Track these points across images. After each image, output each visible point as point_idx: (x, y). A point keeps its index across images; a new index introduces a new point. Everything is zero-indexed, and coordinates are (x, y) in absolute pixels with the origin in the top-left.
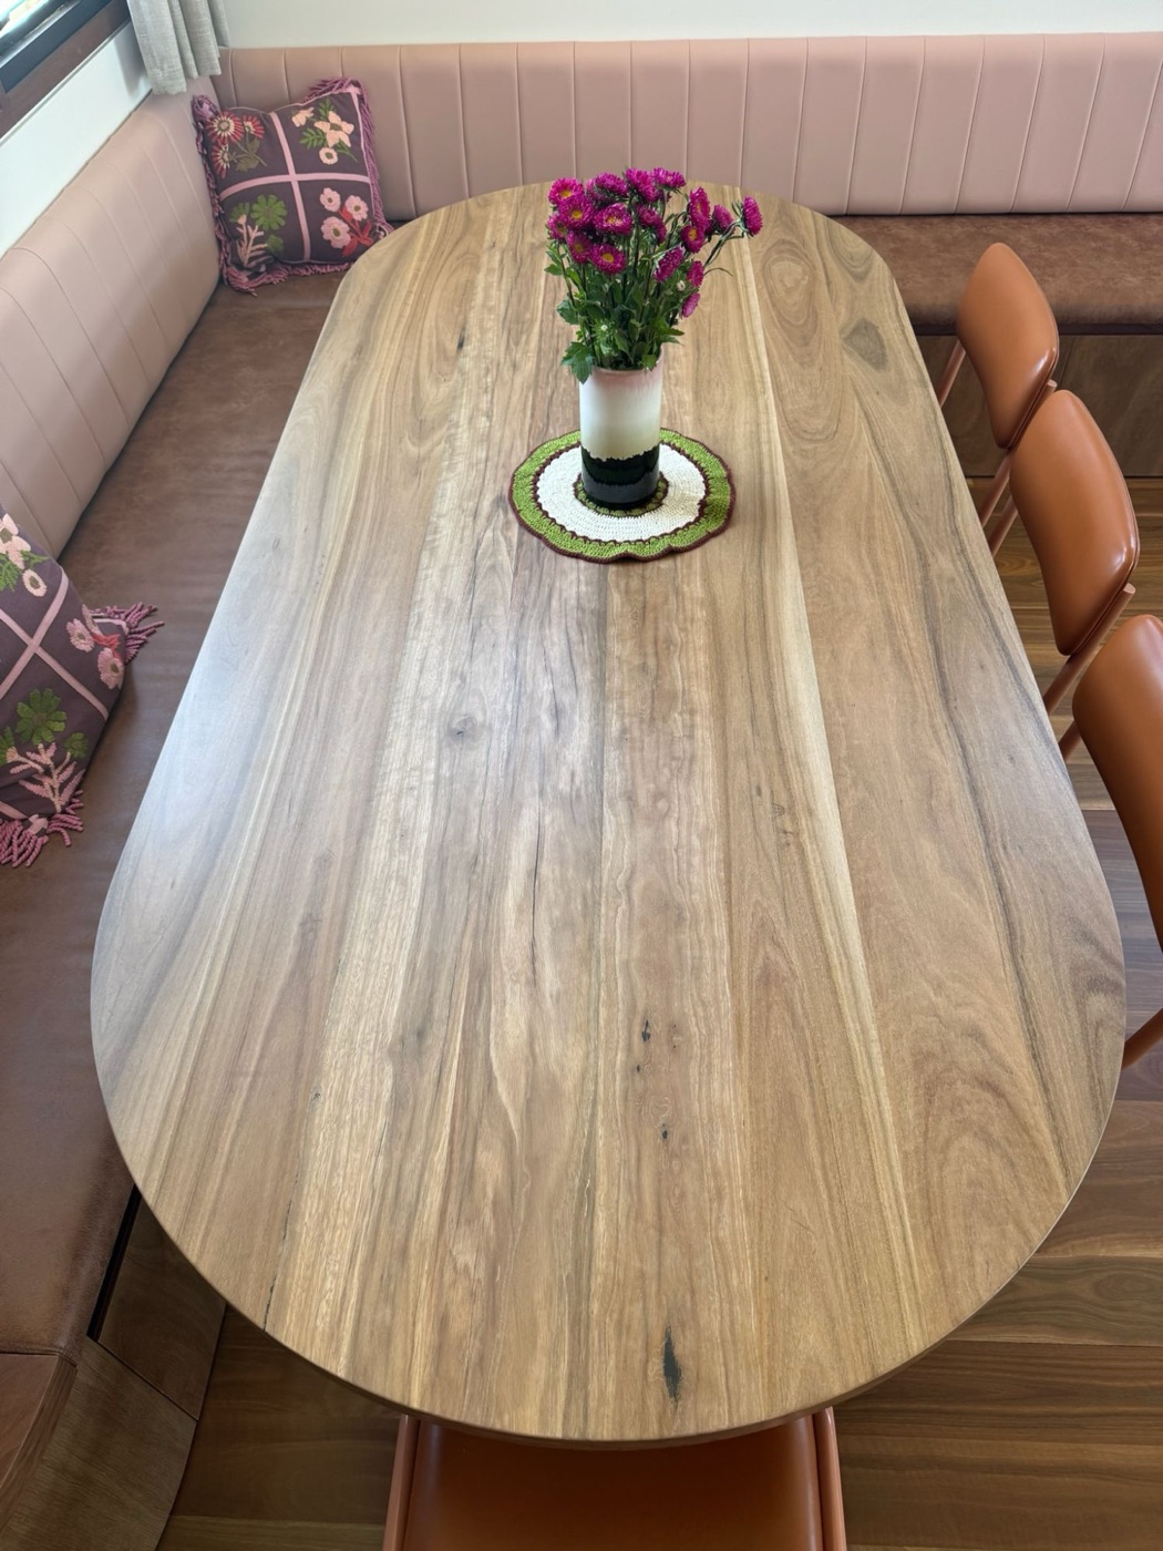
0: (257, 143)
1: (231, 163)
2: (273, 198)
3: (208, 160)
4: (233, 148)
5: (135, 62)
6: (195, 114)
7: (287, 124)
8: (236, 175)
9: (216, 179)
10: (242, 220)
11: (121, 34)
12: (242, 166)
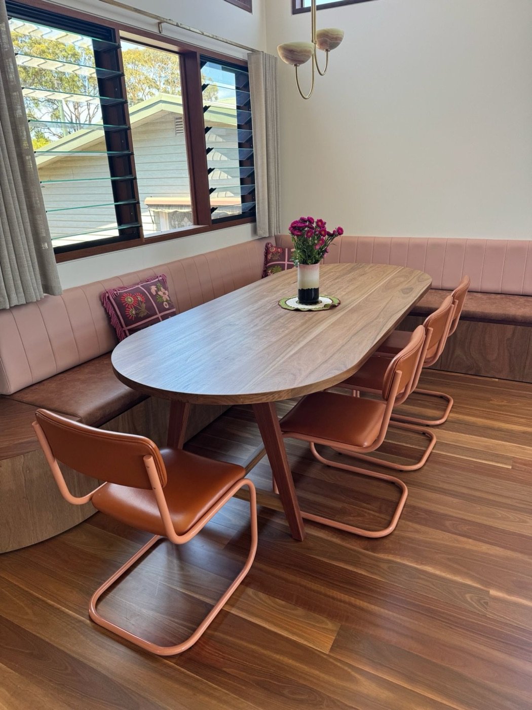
0: (279, 254)
1: (271, 258)
2: (279, 267)
3: (266, 257)
4: (273, 254)
5: (255, 231)
6: (266, 246)
7: (289, 250)
8: (272, 260)
9: (267, 261)
10: (270, 271)
11: (253, 224)
12: (274, 259)
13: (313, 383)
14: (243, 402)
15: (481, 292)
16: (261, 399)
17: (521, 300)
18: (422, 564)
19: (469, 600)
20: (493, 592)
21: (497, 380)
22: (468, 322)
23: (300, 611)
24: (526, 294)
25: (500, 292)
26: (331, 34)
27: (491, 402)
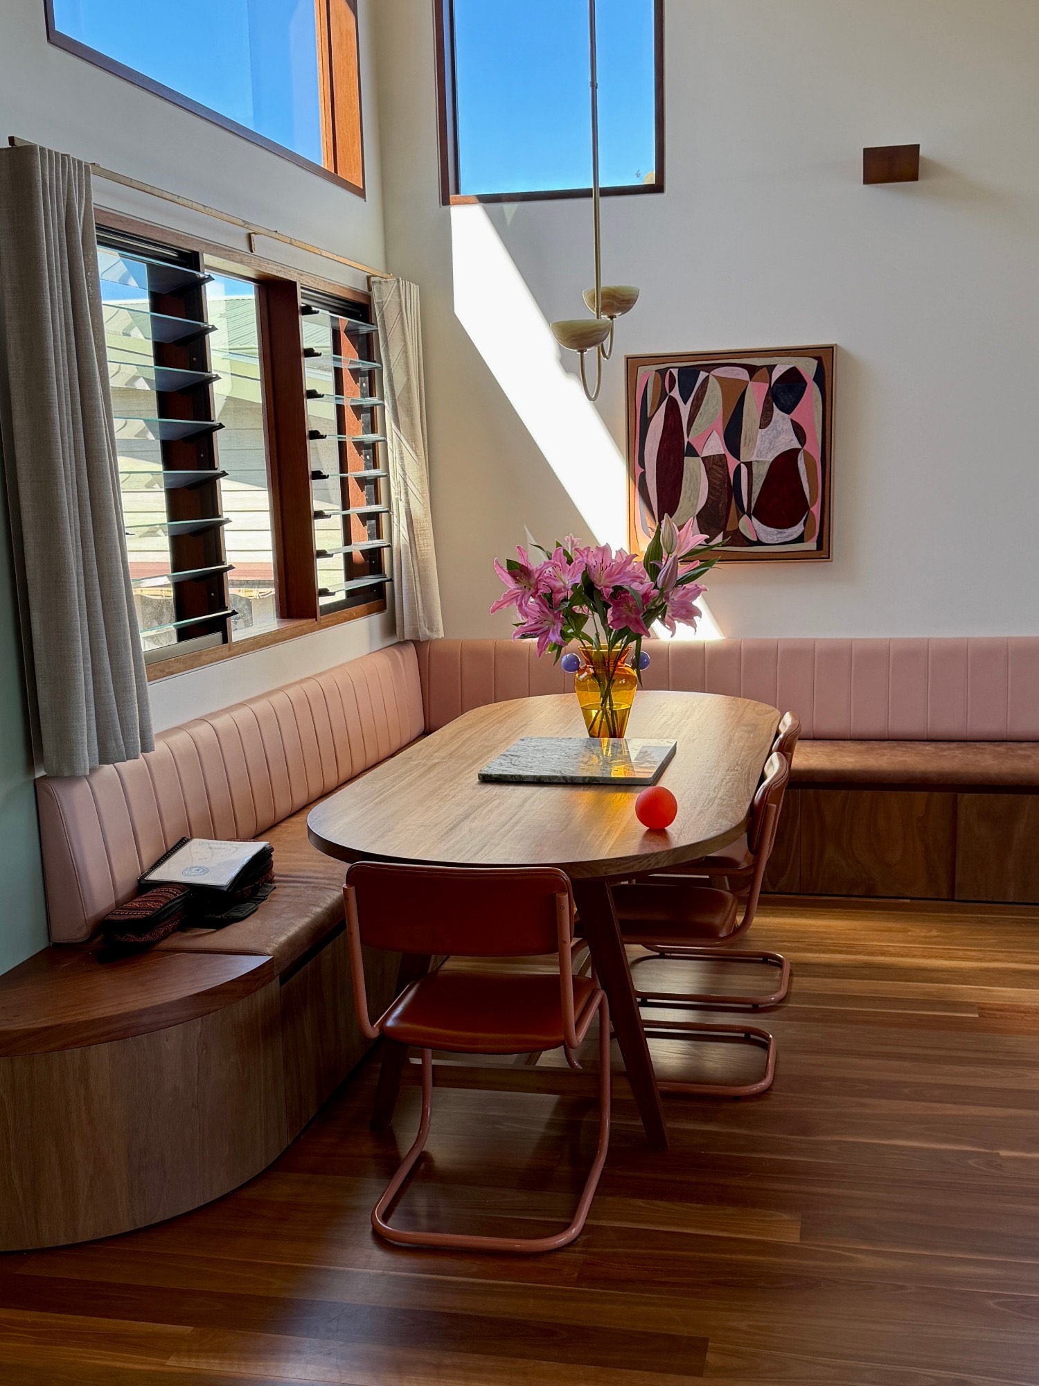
11: (382, 615)
13: (699, 841)
14: (606, 873)
15: (851, 740)
16: (633, 866)
17: (928, 748)
18: (889, 1139)
19: (974, 1165)
20: (1003, 1153)
21: (908, 901)
22: (843, 792)
23: (730, 1210)
24: (933, 738)
25: (887, 737)
26: (621, 295)
27: (910, 933)
